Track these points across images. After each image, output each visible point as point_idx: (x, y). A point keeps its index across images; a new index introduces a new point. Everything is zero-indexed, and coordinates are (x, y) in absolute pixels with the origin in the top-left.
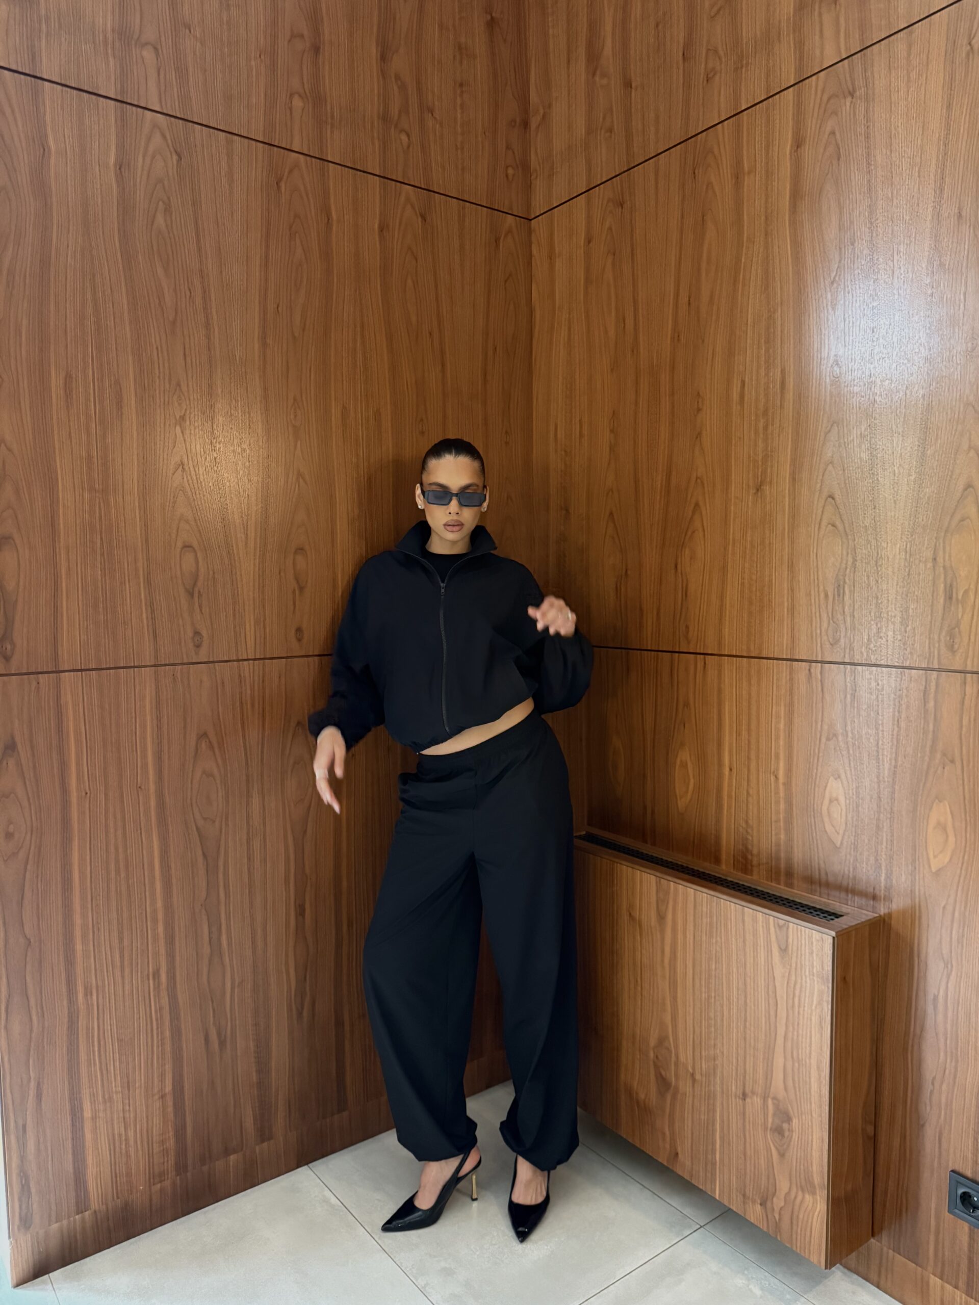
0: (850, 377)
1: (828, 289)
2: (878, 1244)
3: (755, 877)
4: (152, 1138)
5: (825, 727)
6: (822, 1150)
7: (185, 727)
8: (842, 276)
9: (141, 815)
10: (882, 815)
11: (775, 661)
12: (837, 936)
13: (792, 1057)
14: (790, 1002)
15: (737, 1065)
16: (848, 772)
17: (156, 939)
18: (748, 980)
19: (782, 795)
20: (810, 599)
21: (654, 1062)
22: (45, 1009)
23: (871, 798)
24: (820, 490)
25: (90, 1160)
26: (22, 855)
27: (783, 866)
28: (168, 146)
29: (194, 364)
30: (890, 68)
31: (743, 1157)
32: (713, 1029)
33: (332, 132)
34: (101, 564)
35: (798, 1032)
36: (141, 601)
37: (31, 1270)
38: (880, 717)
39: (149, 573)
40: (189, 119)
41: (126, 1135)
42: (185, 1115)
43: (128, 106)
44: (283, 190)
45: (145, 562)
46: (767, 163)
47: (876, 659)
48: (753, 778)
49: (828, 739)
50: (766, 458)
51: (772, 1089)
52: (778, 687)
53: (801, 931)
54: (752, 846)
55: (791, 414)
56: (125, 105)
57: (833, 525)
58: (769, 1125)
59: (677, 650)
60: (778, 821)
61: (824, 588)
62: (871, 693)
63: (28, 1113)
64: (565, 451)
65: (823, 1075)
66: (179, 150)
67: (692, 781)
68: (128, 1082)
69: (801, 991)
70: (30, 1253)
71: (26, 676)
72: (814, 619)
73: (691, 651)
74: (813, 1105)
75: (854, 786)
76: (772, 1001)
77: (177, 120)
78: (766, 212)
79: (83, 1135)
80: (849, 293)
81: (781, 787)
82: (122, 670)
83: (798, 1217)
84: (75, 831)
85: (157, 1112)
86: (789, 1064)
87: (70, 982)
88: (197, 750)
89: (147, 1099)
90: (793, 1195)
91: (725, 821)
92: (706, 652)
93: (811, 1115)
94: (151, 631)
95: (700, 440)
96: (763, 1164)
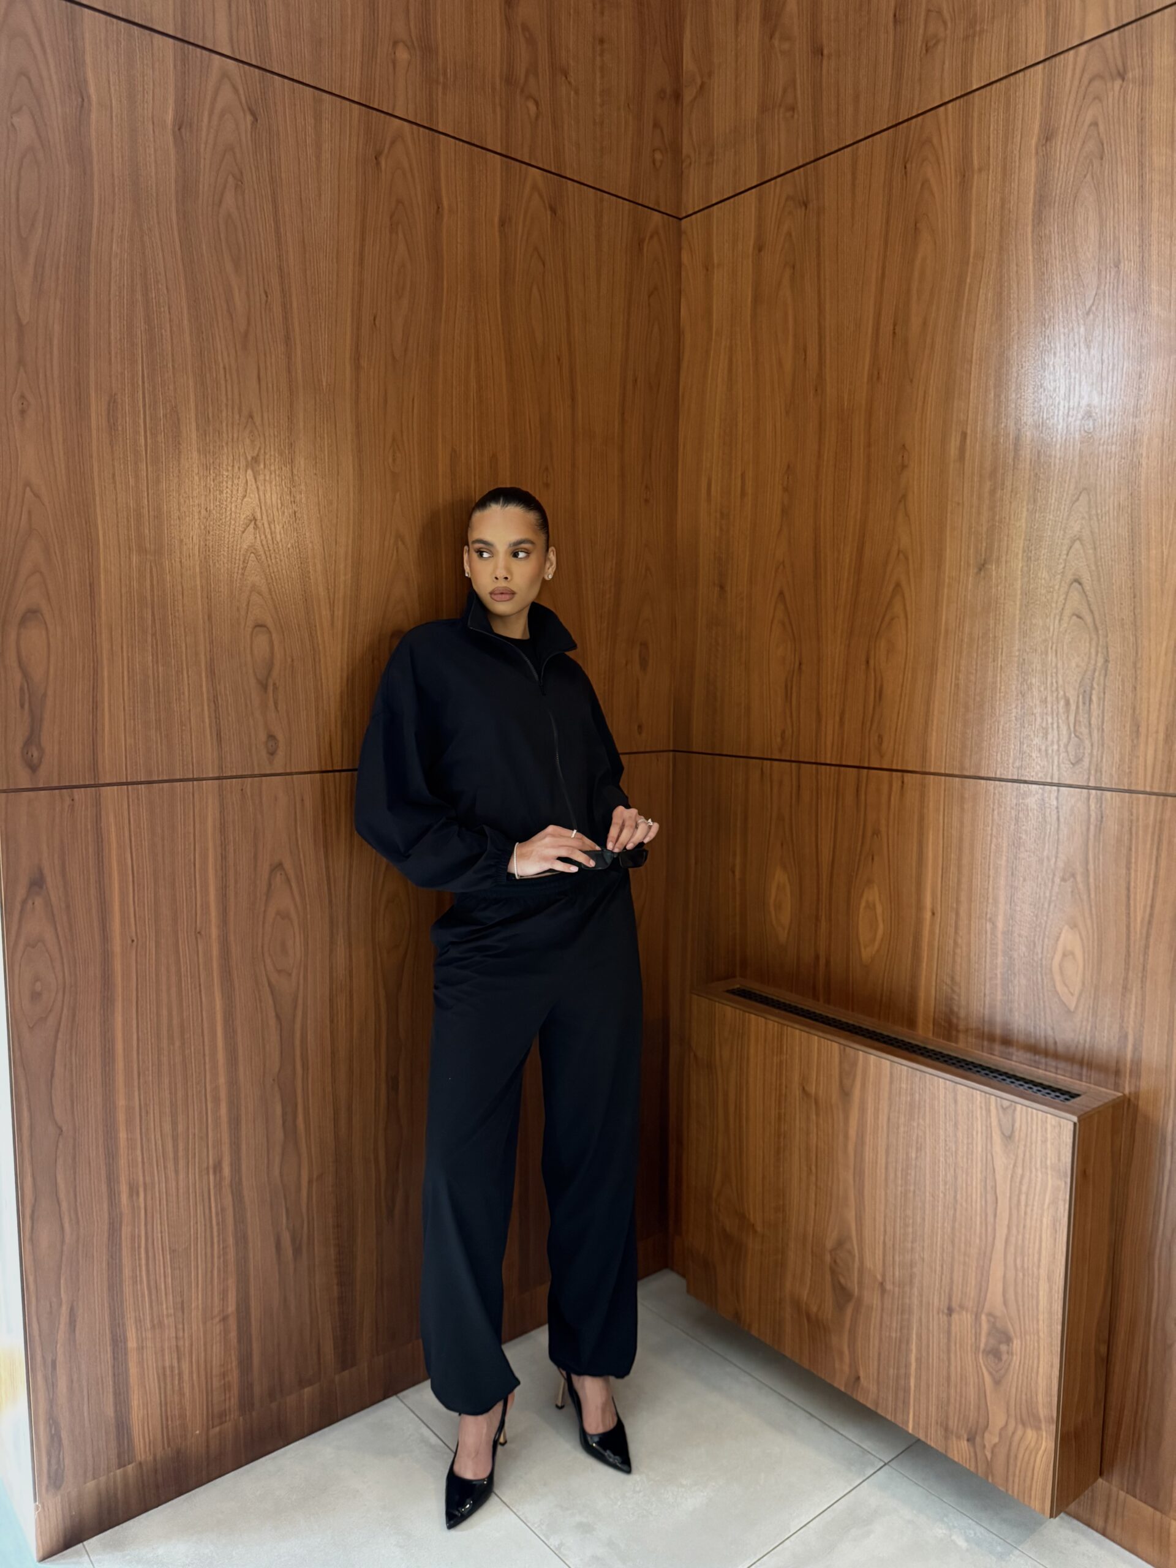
0: (1107, 433)
1: (1082, 322)
2: (1107, 1484)
3: (961, 1045)
4: (211, 1370)
5: (1060, 865)
6: (1052, 1378)
7: (256, 857)
8: (1101, 306)
9: (201, 967)
10: (1131, 974)
11: (997, 782)
12: (1079, 1121)
13: (1015, 1265)
14: (1015, 1199)
15: (942, 1273)
16: (1091, 921)
17: (217, 1125)
18: (959, 1172)
19: (1000, 946)
20: (1046, 708)
21: (831, 1268)
22: (80, 1218)
23: (1118, 952)
24: (1064, 573)
25: (135, 1398)
26: (52, 1019)
27: (998, 1031)
28: (240, 102)
29: (270, 390)
31: (946, 1385)
32: (910, 1230)
33: (444, 95)
34: (152, 647)
35: (1023, 1237)
36: (202, 694)
37: (61, 1540)
38: (1133, 854)
39: (212, 660)
40: (268, 68)
41: (179, 1368)
42: (250, 1340)
43: (191, 47)
44: (383, 166)
45: (208, 645)
46: (1005, 159)
47: (1131, 783)
48: (963, 923)
50: (992, 529)
51: (987, 1304)
53: (1032, 1114)
54: (959, 1007)
55: (1027, 477)
56: (187, 46)
57: (1079, 617)
58: (982, 1346)
59: (866, 765)
60: (993, 977)
61: (1065, 693)
63: (58, 1346)
64: (722, 514)
65: (1055, 1287)
66: (254, 108)
67: (881, 926)
68: (182, 1302)
69: (1029, 1186)
70: (60, 1517)
71: (57, 791)
72: (1050, 731)
73: (885, 767)
74: (1041, 1322)
75: (1097, 937)
76: (990, 1198)
77: (252, 69)
78: (1002, 220)
79: (127, 1370)
80: (1109, 327)
81: (1000, 936)
82: (178, 784)
83: (1016, 1457)
84: (119, 990)
85: (218, 1339)
86: (1011, 1274)
87: (112, 1179)
88: (270, 885)
89: (205, 1323)
90: (1011, 1429)
91: (923, 976)
92: (904, 768)
93: (1038, 1336)
94: (214, 734)
95: (905, 504)
96: (971, 1392)
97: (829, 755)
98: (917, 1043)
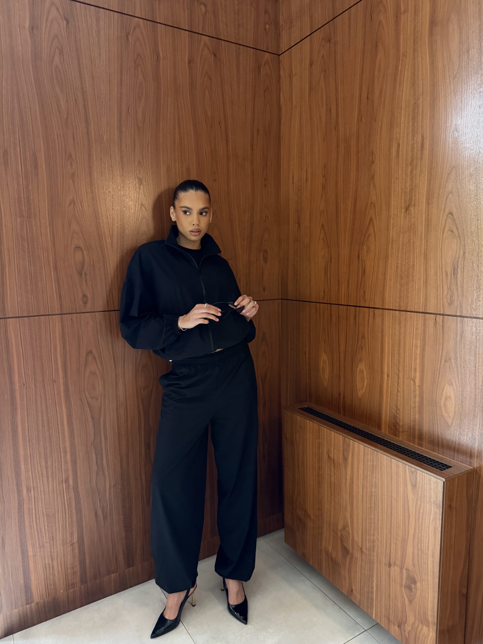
0: (464, 138)
1: (452, 82)
3: (401, 439)
4: (67, 565)
5: (444, 354)
6: (434, 604)
7: (79, 348)
8: (461, 73)
9: (56, 396)
10: (477, 409)
11: (415, 313)
12: (446, 481)
13: (418, 548)
14: (417, 516)
15: (386, 547)
16: (457, 382)
17: (66, 462)
18: (393, 500)
19: (417, 392)
20: (437, 277)
22: (5, 499)
23: (471, 398)
24: (444, 210)
25: (33, 577)
27: (417, 433)
29: (79, 143)
31: (388, 599)
32: (373, 525)
33: (159, 5)
34: (28, 258)
35: (421, 534)
36: (52, 278)
37: (3, 632)
38: (478, 350)
39: (56, 263)
41: (52, 564)
42: (85, 554)
44: (130, 40)
45: (53, 255)
46: (415, 5)
47: (476, 314)
48: (401, 381)
49: (446, 361)
50: (412, 190)
51: (406, 564)
52: (416, 329)
53: (424, 476)
54: (400, 420)
55: (427, 163)
57: (452, 231)
59: (359, 305)
60: (415, 407)
61: (445, 270)
62: (472, 335)
64: (298, 189)
65: (435, 561)
66: (67, 17)
67: (366, 381)
68: (53, 537)
69: (423, 510)
70: (2, 623)
72: (439, 288)
73: (367, 306)
74: (429, 577)
75: (461, 390)
76: (407, 514)
78: (414, 36)
79: (29, 564)
80: (464, 84)
81: (417, 388)
82: (42, 317)
83: (419, 638)
84: (19, 405)
85: (70, 553)
86: (416, 551)
87: (18, 484)
88: (86, 360)
89: (63, 546)
90: (416, 625)
91: (384, 405)
92: (375, 307)
93: (428, 583)
94: (58, 296)
95: (374, 180)
96: (399, 604)
97: (343, 301)
98: (380, 437)
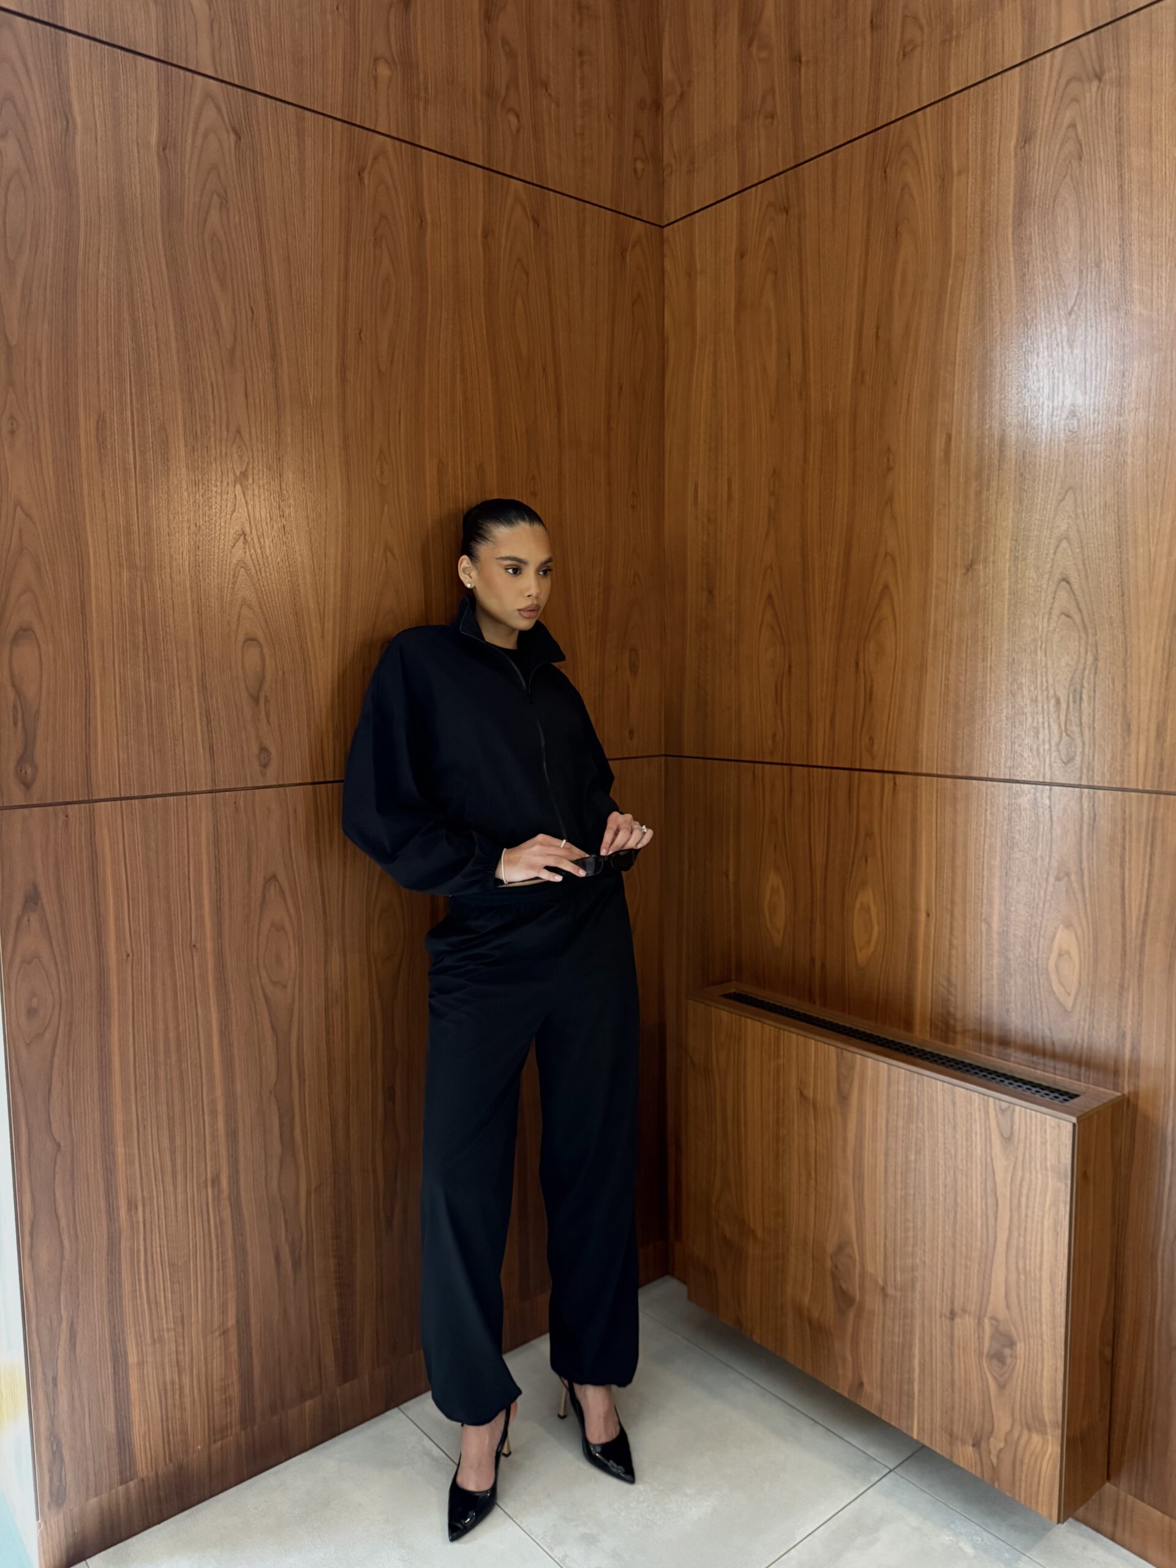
0: (1092, 432)
1: (1064, 322)
2: (1114, 1488)
3: (959, 1046)
4: (212, 1384)
5: (1053, 864)
6: (1055, 1381)
7: (249, 869)
8: (1083, 306)
9: (197, 981)
10: (1127, 972)
11: (989, 782)
12: (1078, 1121)
13: (1017, 1268)
14: (1015, 1202)
15: (944, 1277)
16: (1085, 920)
17: (214, 1138)
18: (959, 1174)
19: (996, 947)
20: (1034, 707)
21: (832, 1273)
22: (79, 1231)
23: (1113, 951)
24: (1051, 572)
25: (136, 1414)
26: (48, 1036)
27: (995, 1032)
28: (224, 122)
29: (258, 404)
30: (1151, 46)
31: (950, 1390)
32: (911, 1233)
33: (426, 109)
35: (1025, 1238)
36: (194, 709)
37: (64, 1558)
38: (1127, 853)
39: (203, 674)
40: (249, 87)
41: (180, 1383)
42: (251, 1354)
43: (173, 68)
44: (366, 181)
45: (199, 659)
46: (984, 161)
48: (958, 925)
49: (1057, 879)
50: (978, 530)
51: (990, 1308)
52: (992, 814)
53: (1031, 1116)
54: (956, 1008)
55: (1013, 477)
56: (169, 67)
57: (1068, 616)
59: (857, 767)
60: (989, 978)
61: (1055, 693)
63: (59, 1362)
64: (709, 518)
65: (1058, 1290)
66: (237, 126)
67: (876, 929)
68: (183, 1316)
69: (1029, 1189)
70: (63, 1535)
71: (51, 808)
72: (1041, 731)
73: (876, 768)
74: (1044, 1326)
75: (1092, 937)
76: (990, 1201)
77: (234, 88)
78: (982, 222)
79: (128, 1386)
80: (1091, 327)
81: (995, 937)
82: (171, 798)
83: (1022, 1463)
84: (115, 1004)
85: (218, 1352)
87: (110, 1194)
88: (264, 896)
89: (205, 1337)
90: (1016, 1434)
91: (919, 978)
92: (896, 770)
93: (1042, 1339)
94: (207, 747)
95: (891, 507)
96: (976, 1397)
97: (820, 758)
98: (915, 1045)
